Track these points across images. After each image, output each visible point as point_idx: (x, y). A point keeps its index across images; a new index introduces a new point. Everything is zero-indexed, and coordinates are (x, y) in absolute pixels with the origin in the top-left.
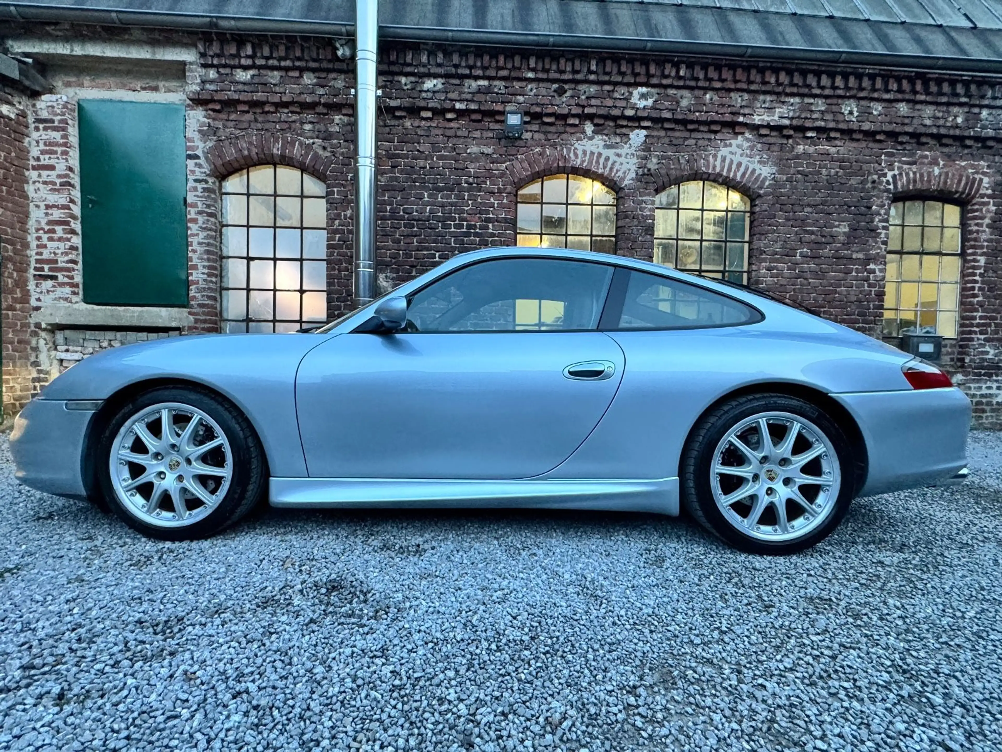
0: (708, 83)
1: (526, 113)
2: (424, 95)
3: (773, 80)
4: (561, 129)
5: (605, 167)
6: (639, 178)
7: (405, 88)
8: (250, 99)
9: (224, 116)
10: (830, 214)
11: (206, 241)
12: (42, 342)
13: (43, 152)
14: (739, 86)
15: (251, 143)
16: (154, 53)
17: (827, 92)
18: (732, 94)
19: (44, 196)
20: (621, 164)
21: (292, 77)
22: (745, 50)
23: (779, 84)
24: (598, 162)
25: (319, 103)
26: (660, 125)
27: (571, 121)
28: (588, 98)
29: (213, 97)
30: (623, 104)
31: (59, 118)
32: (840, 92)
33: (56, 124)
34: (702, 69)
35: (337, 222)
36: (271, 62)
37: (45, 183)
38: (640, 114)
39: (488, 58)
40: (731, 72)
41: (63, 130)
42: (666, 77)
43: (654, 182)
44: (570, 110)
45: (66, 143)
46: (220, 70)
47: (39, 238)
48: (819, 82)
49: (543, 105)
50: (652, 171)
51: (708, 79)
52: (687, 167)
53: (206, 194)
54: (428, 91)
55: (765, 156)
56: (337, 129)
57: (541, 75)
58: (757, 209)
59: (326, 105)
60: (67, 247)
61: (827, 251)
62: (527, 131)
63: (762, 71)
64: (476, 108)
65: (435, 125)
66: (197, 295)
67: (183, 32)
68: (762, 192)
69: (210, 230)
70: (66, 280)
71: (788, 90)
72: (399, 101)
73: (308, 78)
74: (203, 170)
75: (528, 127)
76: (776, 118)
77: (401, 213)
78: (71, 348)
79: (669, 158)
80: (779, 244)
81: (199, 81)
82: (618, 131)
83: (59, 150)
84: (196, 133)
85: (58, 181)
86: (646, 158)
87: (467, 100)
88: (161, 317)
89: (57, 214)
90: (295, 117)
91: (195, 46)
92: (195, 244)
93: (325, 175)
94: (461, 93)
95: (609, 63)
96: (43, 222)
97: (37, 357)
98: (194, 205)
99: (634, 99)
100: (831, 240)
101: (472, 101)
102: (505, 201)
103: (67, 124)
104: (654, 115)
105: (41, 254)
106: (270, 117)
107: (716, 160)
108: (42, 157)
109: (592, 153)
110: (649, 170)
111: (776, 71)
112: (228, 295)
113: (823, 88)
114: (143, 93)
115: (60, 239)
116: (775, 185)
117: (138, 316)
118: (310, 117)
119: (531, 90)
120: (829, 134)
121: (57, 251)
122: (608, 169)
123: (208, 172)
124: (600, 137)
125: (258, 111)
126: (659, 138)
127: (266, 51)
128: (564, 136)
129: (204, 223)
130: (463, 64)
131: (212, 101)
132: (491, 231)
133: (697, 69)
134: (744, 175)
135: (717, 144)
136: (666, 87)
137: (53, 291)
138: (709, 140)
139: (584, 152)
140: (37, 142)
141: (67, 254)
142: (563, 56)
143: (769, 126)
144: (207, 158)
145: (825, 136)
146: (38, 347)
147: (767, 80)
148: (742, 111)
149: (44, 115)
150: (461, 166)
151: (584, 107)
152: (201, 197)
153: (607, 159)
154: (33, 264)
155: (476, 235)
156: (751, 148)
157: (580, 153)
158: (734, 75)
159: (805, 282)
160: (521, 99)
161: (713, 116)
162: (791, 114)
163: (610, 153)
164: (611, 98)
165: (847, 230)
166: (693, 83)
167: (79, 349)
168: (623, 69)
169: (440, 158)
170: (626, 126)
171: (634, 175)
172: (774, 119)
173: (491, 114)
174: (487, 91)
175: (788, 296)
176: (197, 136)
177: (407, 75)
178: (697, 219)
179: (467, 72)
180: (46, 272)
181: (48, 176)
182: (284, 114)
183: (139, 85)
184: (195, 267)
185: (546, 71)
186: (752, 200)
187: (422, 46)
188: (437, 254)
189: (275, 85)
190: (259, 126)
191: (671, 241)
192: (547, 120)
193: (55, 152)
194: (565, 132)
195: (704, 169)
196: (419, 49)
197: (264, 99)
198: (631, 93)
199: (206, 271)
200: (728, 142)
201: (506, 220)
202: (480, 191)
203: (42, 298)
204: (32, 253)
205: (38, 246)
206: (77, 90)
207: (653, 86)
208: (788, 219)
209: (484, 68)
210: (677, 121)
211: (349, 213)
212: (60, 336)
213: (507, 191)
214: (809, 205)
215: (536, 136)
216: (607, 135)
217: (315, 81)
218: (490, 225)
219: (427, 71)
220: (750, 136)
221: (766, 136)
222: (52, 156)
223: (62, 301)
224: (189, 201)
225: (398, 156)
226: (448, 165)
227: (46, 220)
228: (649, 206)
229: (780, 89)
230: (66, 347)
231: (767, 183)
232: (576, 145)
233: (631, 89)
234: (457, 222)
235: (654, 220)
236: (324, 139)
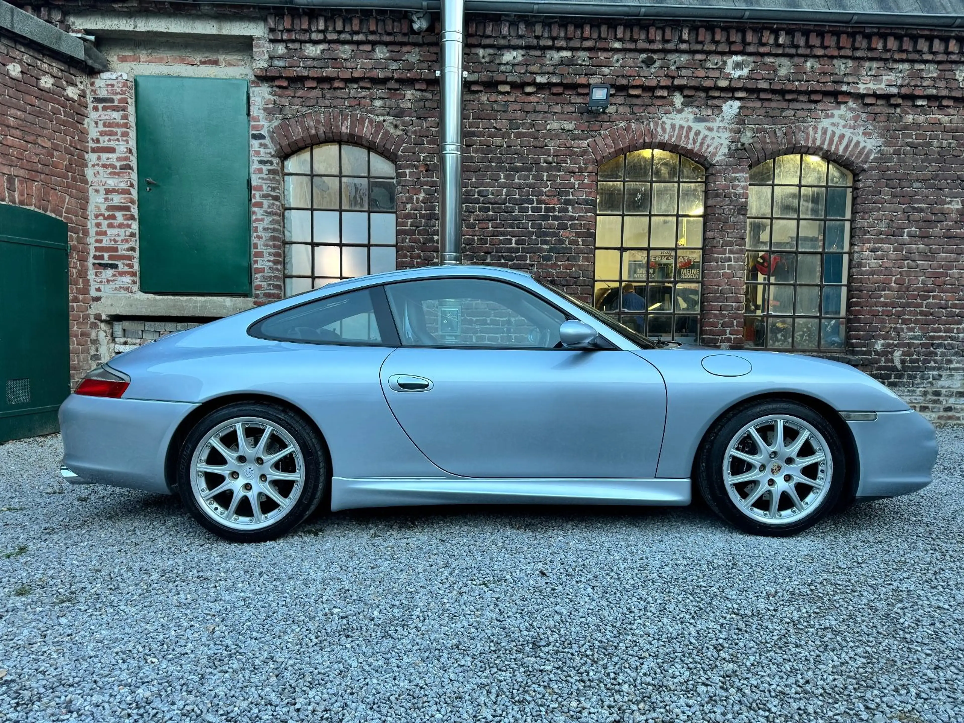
0: (809, 50)
1: (613, 86)
2: (503, 68)
3: (880, 46)
4: (647, 101)
5: (694, 143)
6: (731, 154)
7: (483, 61)
8: (320, 75)
9: (290, 92)
10: (941, 189)
11: (272, 227)
12: (102, 335)
13: (102, 134)
14: (842, 53)
15: (318, 122)
16: (220, 28)
17: (940, 57)
18: (835, 62)
19: (104, 180)
20: (713, 138)
21: (364, 51)
22: (850, 17)
23: (886, 50)
24: (687, 136)
25: (392, 78)
26: (755, 96)
27: (659, 93)
28: (678, 68)
29: (281, 73)
30: (717, 74)
31: (119, 97)
32: (954, 57)
33: (116, 103)
34: (803, 35)
35: (409, 206)
36: (343, 36)
37: (104, 166)
38: (733, 85)
39: (573, 28)
40: (835, 38)
41: (123, 110)
42: (764, 45)
43: (748, 158)
44: (659, 81)
45: (127, 123)
46: (289, 45)
47: (98, 225)
48: (931, 47)
49: (630, 76)
50: (746, 146)
51: (808, 46)
52: (785, 141)
53: (271, 176)
54: (507, 64)
55: (870, 127)
56: (409, 105)
57: (628, 46)
58: (861, 185)
59: (399, 81)
60: (128, 233)
61: (937, 230)
62: (611, 104)
63: (868, 37)
64: (558, 81)
65: (513, 100)
66: (264, 284)
67: (254, 7)
68: (866, 166)
69: (275, 214)
70: (126, 269)
71: (897, 56)
72: (476, 75)
73: (380, 52)
74: (268, 151)
75: (613, 100)
76: (883, 86)
77: (476, 196)
78: (129, 340)
79: (765, 131)
80: (885, 222)
81: (267, 57)
82: (710, 103)
83: (119, 131)
84: (262, 111)
85: (118, 164)
86: (739, 131)
87: (549, 73)
88: (225, 307)
89: (117, 200)
90: (364, 93)
91: (265, 20)
92: (260, 229)
93: (396, 155)
94: (542, 65)
95: (702, 31)
96: (103, 208)
97: (97, 351)
98: (259, 188)
99: (729, 69)
100: (942, 218)
101: (554, 73)
102: (586, 181)
103: (127, 103)
104: (749, 86)
105: (101, 241)
106: (338, 93)
107: (816, 133)
108: (101, 139)
109: (682, 127)
110: (743, 145)
111: (884, 37)
112: (292, 283)
113: (935, 53)
114: (203, 67)
115: (120, 226)
116: (880, 159)
117: (201, 306)
118: (379, 92)
119: (618, 61)
120: (941, 102)
121: (117, 238)
122: (698, 144)
123: (273, 153)
124: (690, 110)
125: (326, 86)
126: (754, 109)
127: (339, 26)
128: (651, 109)
129: (269, 207)
130: (546, 35)
131: (280, 77)
132: (570, 214)
133: (798, 35)
134: (847, 147)
135: (818, 114)
136: (763, 55)
137: (114, 280)
138: (810, 110)
139: (673, 126)
140: (96, 123)
141: (127, 241)
142: (653, 25)
143: (875, 96)
144: (272, 138)
145: (937, 104)
146: (98, 340)
147: (873, 46)
148: (845, 80)
149: (103, 93)
150: (540, 144)
151: (673, 78)
152: (266, 179)
153: (698, 133)
154: (92, 252)
155: (555, 218)
156: (856, 118)
157: (668, 127)
158: (838, 42)
159: (913, 264)
160: (606, 70)
161: (814, 85)
162: (899, 82)
163: (700, 126)
164: (703, 68)
165: (960, 206)
166: (793, 51)
167: (138, 341)
168: (718, 37)
169: (519, 135)
170: (719, 97)
171: (726, 150)
172: (881, 87)
173: (574, 87)
174: (570, 62)
175: (894, 279)
176: (261, 115)
177: (485, 47)
178: (793, 196)
179: (550, 43)
180: (106, 261)
181: (108, 159)
182: (353, 90)
183: (198, 58)
184: (260, 255)
185: (633, 40)
186: (855, 175)
187: (503, 18)
188: (514, 239)
189: (345, 60)
190: (327, 103)
191: (764, 220)
192: (632, 92)
193: (116, 134)
194: (653, 105)
195: (802, 142)
196: (500, 20)
197: (334, 75)
198: (725, 63)
199: (272, 258)
200: (830, 112)
201: (586, 202)
202: (560, 171)
203: (102, 288)
204: (91, 240)
205: (97, 233)
206: (133, 65)
207: (750, 54)
208: (894, 196)
209: (568, 39)
210: (774, 92)
211: (421, 196)
212: (118, 327)
213: (588, 170)
214: (918, 180)
215: (621, 109)
216: (697, 107)
217: (388, 55)
218: (570, 208)
219: (507, 44)
220: (854, 106)
221: (871, 105)
222: (112, 138)
223: (122, 291)
224: (254, 183)
225: (473, 134)
226: (526, 143)
227: (106, 206)
228: (743, 184)
229: (888, 56)
230: (125, 339)
231: (872, 157)
232: (664, 119)
233: (725, 58)
234: (535, 205)
235: (747, 198)
236: (395, 116)
